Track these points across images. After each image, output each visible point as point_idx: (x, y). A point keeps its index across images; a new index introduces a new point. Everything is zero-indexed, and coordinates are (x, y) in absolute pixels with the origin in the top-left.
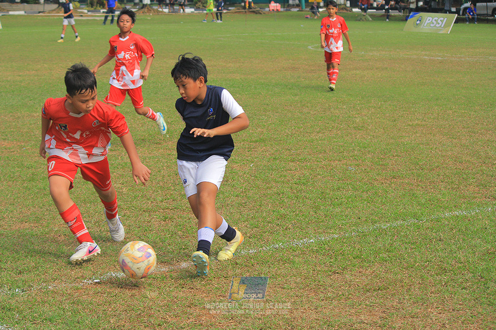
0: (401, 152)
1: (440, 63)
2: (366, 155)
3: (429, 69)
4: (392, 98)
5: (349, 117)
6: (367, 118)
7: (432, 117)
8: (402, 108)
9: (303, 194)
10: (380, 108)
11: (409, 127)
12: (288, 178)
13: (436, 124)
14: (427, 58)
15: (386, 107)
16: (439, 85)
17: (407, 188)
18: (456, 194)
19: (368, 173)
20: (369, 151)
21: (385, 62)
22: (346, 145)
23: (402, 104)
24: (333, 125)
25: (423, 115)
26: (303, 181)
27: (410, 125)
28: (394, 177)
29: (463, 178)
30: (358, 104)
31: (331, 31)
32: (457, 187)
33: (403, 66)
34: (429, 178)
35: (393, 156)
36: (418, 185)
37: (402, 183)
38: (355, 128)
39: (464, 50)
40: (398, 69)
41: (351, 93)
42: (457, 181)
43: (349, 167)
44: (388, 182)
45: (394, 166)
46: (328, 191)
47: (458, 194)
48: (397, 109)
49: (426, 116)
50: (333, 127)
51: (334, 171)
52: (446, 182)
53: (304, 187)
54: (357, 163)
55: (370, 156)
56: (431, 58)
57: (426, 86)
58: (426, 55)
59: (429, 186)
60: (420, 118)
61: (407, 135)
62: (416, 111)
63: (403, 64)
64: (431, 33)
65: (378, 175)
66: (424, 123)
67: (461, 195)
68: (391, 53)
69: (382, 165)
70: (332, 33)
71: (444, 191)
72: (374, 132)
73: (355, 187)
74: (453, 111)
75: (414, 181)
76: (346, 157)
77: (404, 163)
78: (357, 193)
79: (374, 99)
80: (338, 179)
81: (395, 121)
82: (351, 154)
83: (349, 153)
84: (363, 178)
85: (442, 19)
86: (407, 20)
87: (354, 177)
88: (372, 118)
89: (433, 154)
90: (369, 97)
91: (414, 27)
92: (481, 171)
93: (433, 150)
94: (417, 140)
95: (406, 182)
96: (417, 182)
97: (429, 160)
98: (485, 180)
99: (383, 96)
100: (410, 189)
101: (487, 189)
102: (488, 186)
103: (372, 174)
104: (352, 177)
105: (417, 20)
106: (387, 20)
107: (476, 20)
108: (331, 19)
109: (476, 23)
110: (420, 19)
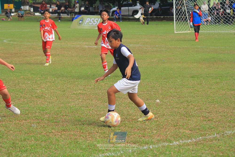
0: (69, 113)
1: (96, 50)
2: (44, 116)
3: (88, 55)
4: (62, 75)
5: (33, 89)
6: (45, 90)
7: (90, 88)
8: (69, 82)
11: (74, 95)
13: (93, 92)
14: (87, 46)
15: (58, 82)
16: (95, 66)
17: (73, 138)
19: (45, 128)
20: (46, 113)
21: (58, 50)
22: (30, 109)
23: (69, 80)
24: (21, 95)
27: (74, 94)
28: (64, 130)
30: (39, 80)
31: (46, 28)
32: (108, 136)
33: (70, 53)
34: (88, 131)
35: (63, 116)
37: (69, 134)
38: (36, 97)
40: (66, 55)
41: (34, 73)
42: (107, 132)
43: (33, 125)
44: (59, 134)
45: (64, 123)
46: (17, 142)
48: (66, 83)
49: (86, 87)
50: (21, 97)
51: (22, 127)
52: (100, 133)
54: (38, 121)
55: (47, 116)
56: (90, 46)
57: (86, 66)
58: (86, 45)
59: (88, 135)
60: (82, 88)
61: (73, 101)
62: (79, 84)
63: (70, 51)
64: (89, 29)
65: (52, 129)
66: (84, 92)
68: (62, 44)
69: (55, 122)
70: (46, 30)
71: (99, 139)
72: (50, 99)
73: (36, 138)
74: (105, 83)
75: (78, 133)
76: (30, 118)
77: (70, 120)
78: (38, 142)
79: (50, 77)
80: (24, 133)
81: (64, 91)
82: (34, 115)
83: (32, 115)
84: (42, 132)
85: (97, 19)
86: (73, 20)
87: (36, 131)
88: (48, 90)
89: (91, 114)
90: (46, 75)
91: (78, 25)
92: (124, 124)
93: (91, 111)
94: (79, 104)
95: (72, 133)
96: (79, 134)
97: (88, 118)
98: (127, 131)
99: (56, 74)
100: (75, 138)
101: (128, 136)
102: (129, 135)
103: (49, 129)
104: (34, 131)
105: (80, 20)
106: (59, 21)
107: (121, 19)
108: (46, 21)
109: (121, 21)
110: (82, 20)
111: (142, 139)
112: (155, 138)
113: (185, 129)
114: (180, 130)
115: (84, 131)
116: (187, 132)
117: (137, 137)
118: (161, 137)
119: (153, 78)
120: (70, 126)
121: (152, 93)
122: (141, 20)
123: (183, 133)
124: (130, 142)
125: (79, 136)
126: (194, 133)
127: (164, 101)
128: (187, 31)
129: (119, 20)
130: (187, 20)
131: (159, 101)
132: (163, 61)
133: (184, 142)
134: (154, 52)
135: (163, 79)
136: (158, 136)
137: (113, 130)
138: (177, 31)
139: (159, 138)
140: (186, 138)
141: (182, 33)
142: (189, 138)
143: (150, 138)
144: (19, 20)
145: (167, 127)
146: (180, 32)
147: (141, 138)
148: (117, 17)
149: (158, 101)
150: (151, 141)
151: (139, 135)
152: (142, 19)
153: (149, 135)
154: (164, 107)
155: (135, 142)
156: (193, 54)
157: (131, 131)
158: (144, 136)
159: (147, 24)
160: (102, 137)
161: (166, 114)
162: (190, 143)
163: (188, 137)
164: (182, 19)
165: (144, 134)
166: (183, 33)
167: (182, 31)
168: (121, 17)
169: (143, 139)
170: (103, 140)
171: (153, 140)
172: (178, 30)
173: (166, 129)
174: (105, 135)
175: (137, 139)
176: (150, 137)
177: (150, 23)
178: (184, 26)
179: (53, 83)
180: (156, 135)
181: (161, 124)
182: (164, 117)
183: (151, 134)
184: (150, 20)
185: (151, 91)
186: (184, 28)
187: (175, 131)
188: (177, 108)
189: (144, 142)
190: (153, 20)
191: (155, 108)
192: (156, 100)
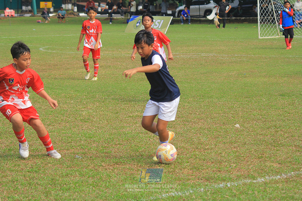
0: (123, 141)
2: (91, 145)
4: (114, 93)
5: (77, 110)
6: (92, 111)
8: (124, 101)
9: (35, 181)
10: (104, 102)
11: (129, 118)
12: (21, 167)
15: (109, 101)
17: (128, 173)
18: (172, 177)
19: (93, 160)
20: (94, 141)
21: (109, 61)
22: (73, 136)
24: (62, 118)
25: (143, 107)
26: (35, 169)
28: (117, 163)
29: (178, 163)
30: (85, 99)
31: (91, 31)
32: (173, 170)
33: (124, 64)
35: (116, 144)
36: (138, 170)
37: (124, 168)
38: (81, 120)
39: (179, 48)
40: (120, 67)
41: (78, 89)
43: (77, 156)
44: (111, 168)
45: (117, 154)
46: (57, 178)
47: (173, 177)
48: (119, 102)
50: (62, 120)
51: (63, 159)
53: (36, 175)
54: (84, 151)
55: (95, 145)
60: (140, 109)
61: (128, 125)
62: (136, 104)
63: (124, 62)
65: (102, 162)
67: (177, 177)
68: (114, 53)
69: (106, 153)
70: (91, 33)
72: (99, 124)
73: (82, 173)
75: (135, 166)
76: (74, 147)
77: (125, 150)
78: (83, 178)
79: (99, 94)
80: (66, 167)
81: (117, 113)
82: (78, 144)
83: (76, 143)
84: (89, 165)
85: (159, 21)
86: (128, 23)
87: (81, 164)
88: (96, 111)
89: (151, 142)
90: (94, 92)
91: (135, 28)
92: (194, 155)
93: (152, 138)
94: (137, 130)
95: (127, 167)
96: (137, 168)
97: (147, 147)
98: (198, 164)
99: (107, 91)
100: (131, 173)
101: (200, 171)
102: (201, 169)
103: (97, 161)
104: (79, 164)
105: (136, 23)
106: (111, 23)
107: (190, 21)
108: (91, 22)
109: (190, 23)
110: (140, 22)
111: (217, 174)
112: (234, 173)
113: (273, 162)
114: (266, 164)
115: (142, 164)
116: (275, 165)
117: (211, 172)
118: (241, 172)
119: (231, 96)
120: (124, 158)
121: (230, 115)
122: (216, 22)
123: (270, 167)
124: (202, 178)
125: (136, 170)
126: (284, 167)
127: (246, 125)
128: (275, 36)
129: (187, 22)
130: (275, 22)
131: (239, 125)
132: (244, 74)
133: (271, 178)
134: (232, 63)
135: (244, 98)
136: (238, 171)
137: (180, 163)
138: (262, 37)
139: (239, 174)
140: (273, 173)
141: (268, 39)
142: (277, 173)
143: (228, 174)
144: (59, 22)
145: (249, 159)
146: (266, 38)
147: (215, 173)
148: (185, 18)
149: (237, 126)
150: (229, 177)
151: (214, 170)
152: (216, 20)
153: (226, 169)
154: (246, 133)
155: (208, 178)
156: (283, 65)
157: (204, 164)
158: (219, 171)
159: (224, 27)
160: (166, 172)
161: (248, 142)
162: (279, 179)
163: (276, 171)
164: (269, 21)
165: (219, 168)
166: (270, 39)
167: (268, 36)
168: (190, 18)
169: (219, 174)
170: (167, 175)
171: (232, 176)
172: (263, 34)
173: (248, 162)
174: (170, 169)
175: (211, 174)
176: (227, 172)
177: (226, 25)
178: (270, 29)
179: (102, 103)
180: (236, 170)
181: (242, 155)
182: (245, 147)
183: (229, 169)
184: (227, 22)
185: (228, 113)
186: (272, 32)
187: (260, 164)
188: (262, 134)
189: (220, 179)
190: (231, 21)
191: (233, 135)
192: (235, 124)
